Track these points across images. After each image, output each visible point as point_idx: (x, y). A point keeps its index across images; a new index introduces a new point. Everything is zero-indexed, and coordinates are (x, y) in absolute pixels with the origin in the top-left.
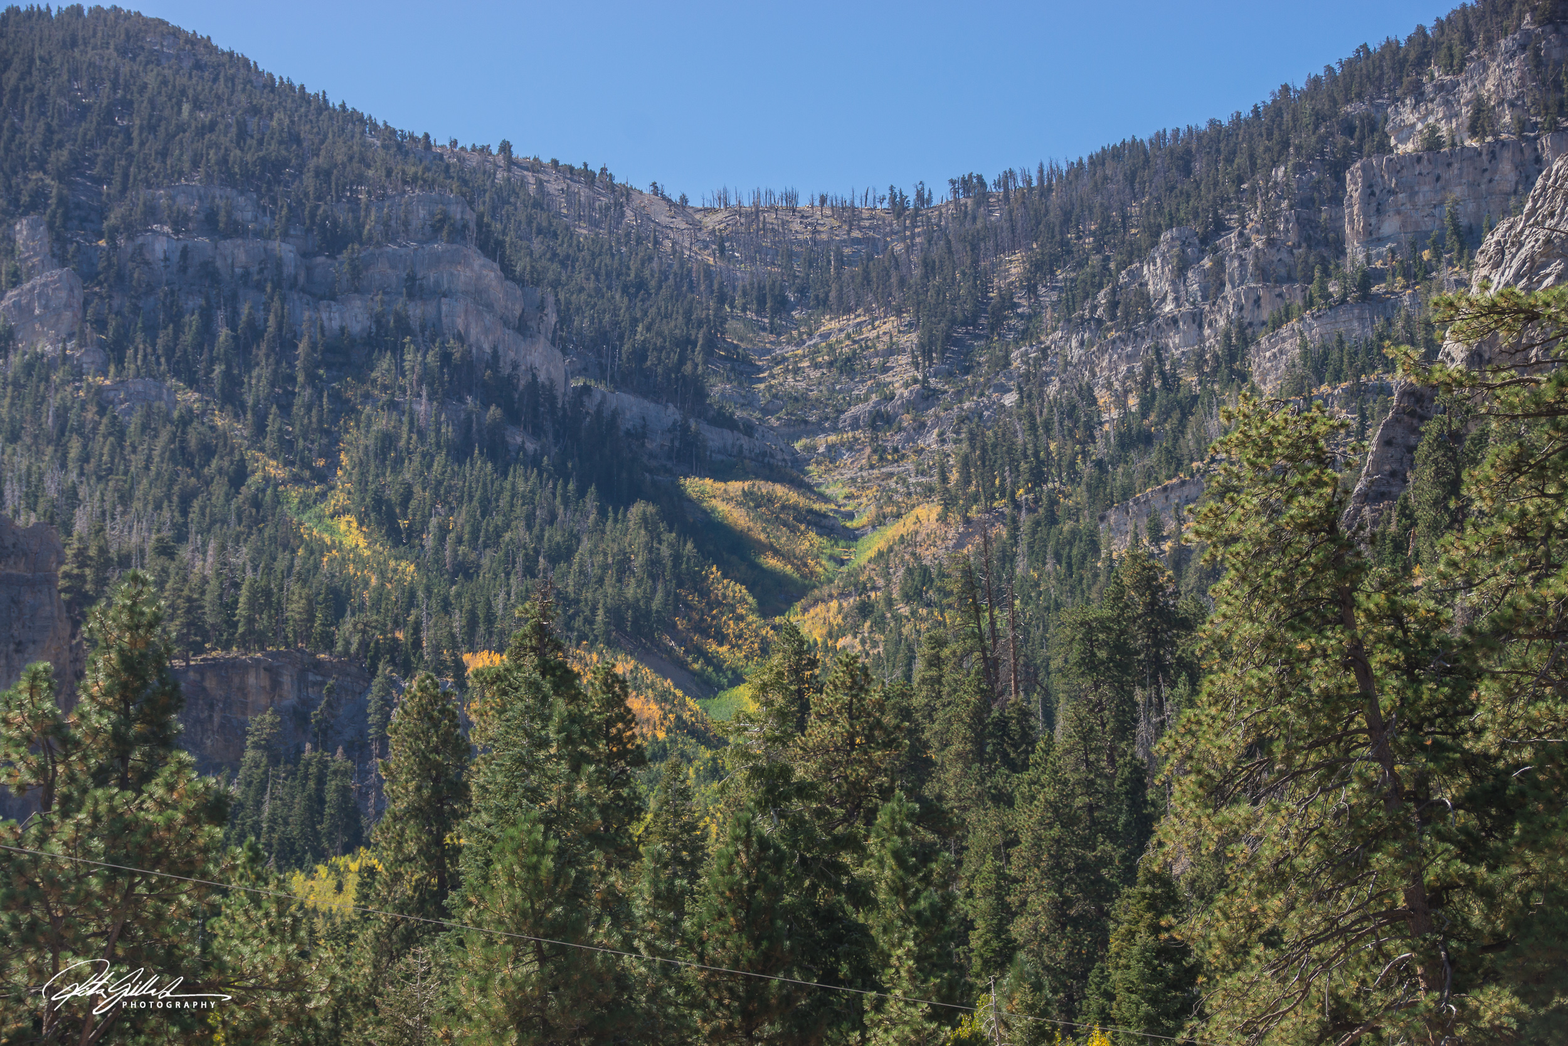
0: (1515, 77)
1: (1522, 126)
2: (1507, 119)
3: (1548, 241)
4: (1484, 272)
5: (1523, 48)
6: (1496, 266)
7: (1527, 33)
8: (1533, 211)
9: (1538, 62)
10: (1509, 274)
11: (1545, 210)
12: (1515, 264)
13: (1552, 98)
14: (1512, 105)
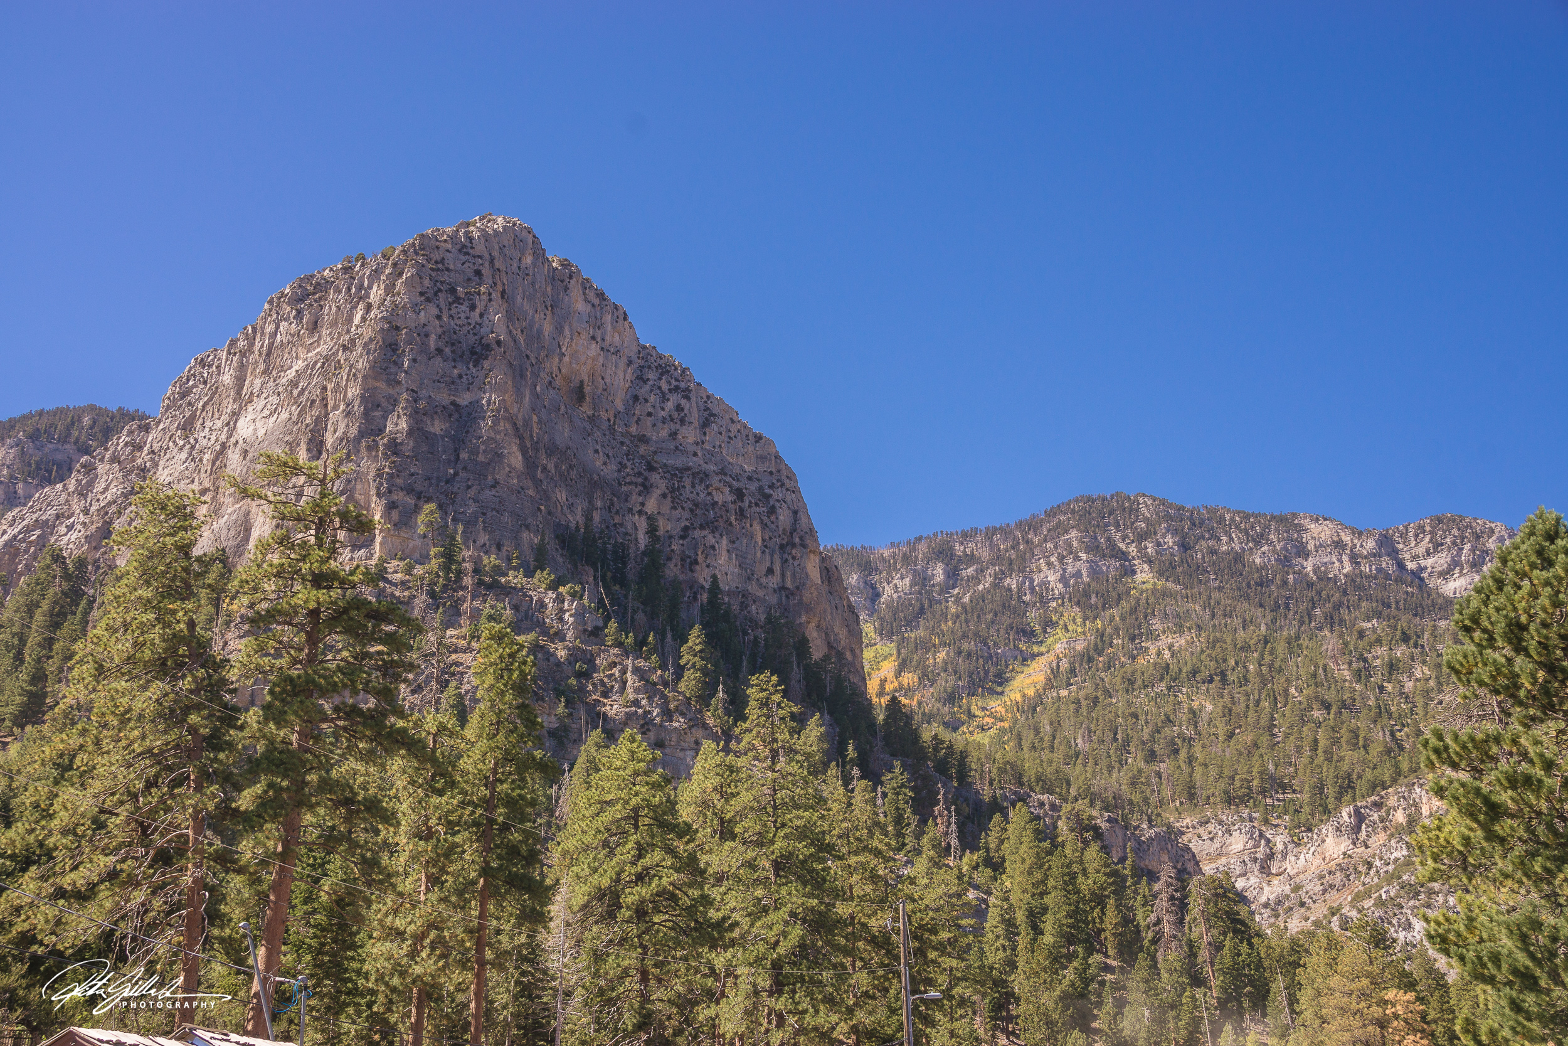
0: (11, 456)
1: (11, 477)
2: (5, 472)
3: (37, 521)
4: (5, 527)
5: (17, 445)
6: (11, 526)
7: (20, 440)
8: (32, 507)
9: (23, 453)
10: (16, 531)
11: (38, 507)
12: (20, 527)
13: (26, 469)
14: (8, 467)
